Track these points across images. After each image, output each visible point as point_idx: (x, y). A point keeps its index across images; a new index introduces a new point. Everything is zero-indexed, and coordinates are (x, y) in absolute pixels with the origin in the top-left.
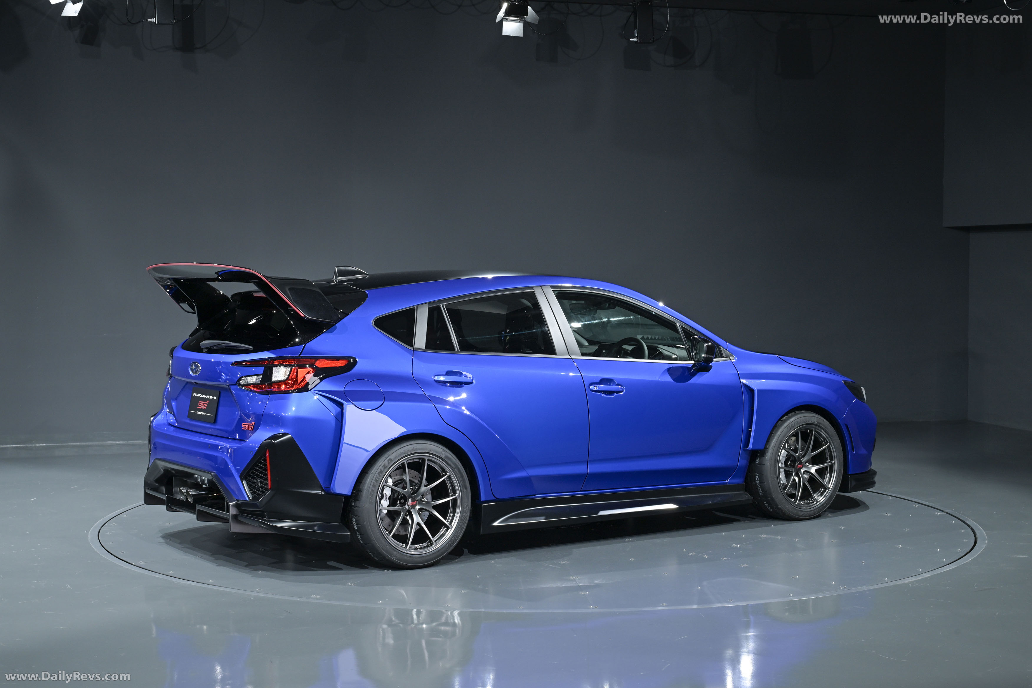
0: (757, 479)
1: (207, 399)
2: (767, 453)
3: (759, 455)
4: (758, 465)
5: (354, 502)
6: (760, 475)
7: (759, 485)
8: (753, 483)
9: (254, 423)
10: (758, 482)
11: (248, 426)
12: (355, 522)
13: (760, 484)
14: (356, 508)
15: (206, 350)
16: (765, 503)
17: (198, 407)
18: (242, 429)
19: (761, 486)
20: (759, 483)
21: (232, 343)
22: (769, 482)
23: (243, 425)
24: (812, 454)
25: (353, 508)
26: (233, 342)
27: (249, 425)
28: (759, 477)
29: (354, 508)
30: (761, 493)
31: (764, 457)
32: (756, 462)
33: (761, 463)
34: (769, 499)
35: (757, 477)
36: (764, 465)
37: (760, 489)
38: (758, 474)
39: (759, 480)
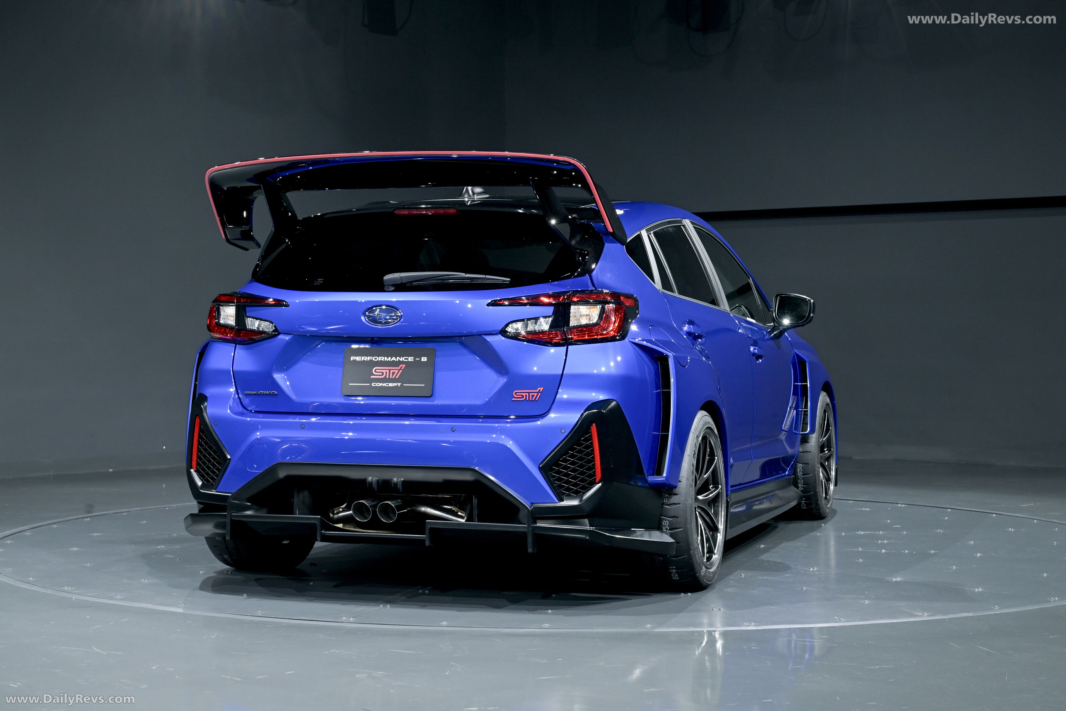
0: (798, 471)
1: (400, 362)
2: (812, 438)
4: (802, 454)
5: (667, 498)
6: (803, 465)
9: (542, 389)
10: (800, 473)
11: (527, 394)
12: (668, 526)
13: (803, 476)
14: (673, 507)
15: (393, 289)
16: (803, 500)
17: (372, 377)
18: (513, 399)
19: (803, 479)
21: (464, 274)
22: (816, 473)
23: (516, 393)
25: (666, 506)
26: (466, 273)
27: (529, 393)
28: (802, 468)
29: (668, 507)
31: (808, 442)
33: (805, 451)
34: (810, 493)
35: (799, 468)
36: (810, 453)
37: (802, 483)
38: (800, 464)
39: (802, 472)
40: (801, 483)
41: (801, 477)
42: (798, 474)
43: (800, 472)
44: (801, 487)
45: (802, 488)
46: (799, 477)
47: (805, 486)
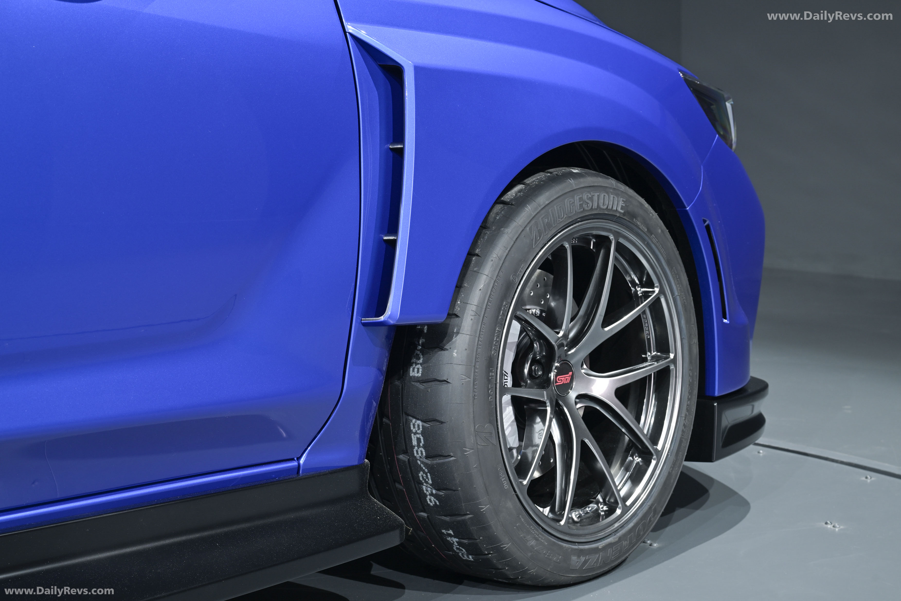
0: (415, 442)
2: (458, 333)
3: (423, 345)
4: (421, 387)
6: (427, 425)
7: (426, 465)
8: (401, 457)
10: (419, 452)
13: (428, 462)
16: (450, 535)
19: (432, 469)
20: (427, 457)
22: (469, 452)
24: (606, 329)
28: (422, 433)
30: (432, 494)
31: (442, 349)
32: (412, 374)
33: (431, 377)
34: (463, 518)
35: (416, 433)
36: (444, 386)
37: (430, 482)
38: (419, 422)
39: (424, 447)
40: (427, 482)
41: (422, 462)
42: (415, 452)
43: (419, 446)
44: (430, 495)
45: (433, 499)
46: (419, 462)
47: (441, 493)
